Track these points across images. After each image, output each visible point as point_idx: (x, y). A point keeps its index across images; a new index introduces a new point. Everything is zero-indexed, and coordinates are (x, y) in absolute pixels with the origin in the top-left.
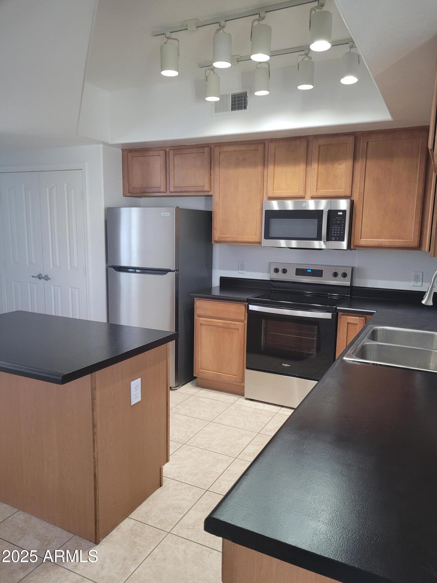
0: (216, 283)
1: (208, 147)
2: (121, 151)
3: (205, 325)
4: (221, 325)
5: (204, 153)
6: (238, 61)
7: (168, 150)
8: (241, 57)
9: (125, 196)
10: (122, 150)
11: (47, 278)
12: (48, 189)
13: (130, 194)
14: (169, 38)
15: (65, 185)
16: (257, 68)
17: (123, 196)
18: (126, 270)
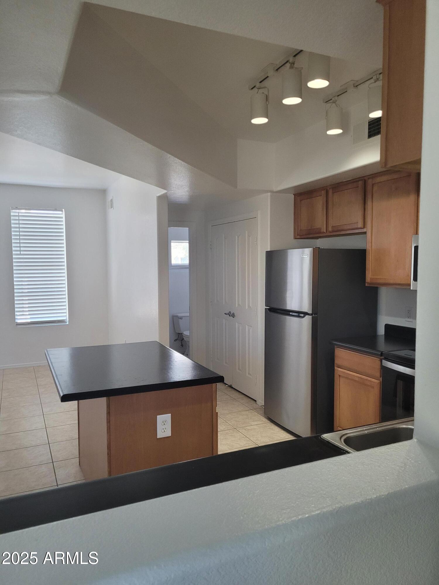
0: (381, 331)
1: (362, 180)
2: (294, 196)
3: (343, 377)
4: (357, 379)
5: (358, 187)
6: (357, 86)
7: (328, 189)
8: (357, 81)
9: (295, 239)
10: (294, 194)
11: (233, 316)
12: (237, 237)
13: (299, 237)
14: (260, 88)
15: (247, 232)
16: (370, 88)
17: (294, 239)
18: (288, 313)
